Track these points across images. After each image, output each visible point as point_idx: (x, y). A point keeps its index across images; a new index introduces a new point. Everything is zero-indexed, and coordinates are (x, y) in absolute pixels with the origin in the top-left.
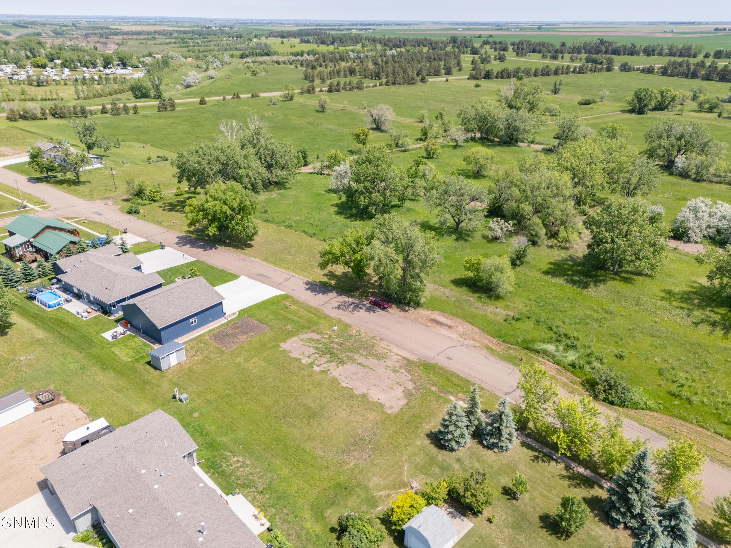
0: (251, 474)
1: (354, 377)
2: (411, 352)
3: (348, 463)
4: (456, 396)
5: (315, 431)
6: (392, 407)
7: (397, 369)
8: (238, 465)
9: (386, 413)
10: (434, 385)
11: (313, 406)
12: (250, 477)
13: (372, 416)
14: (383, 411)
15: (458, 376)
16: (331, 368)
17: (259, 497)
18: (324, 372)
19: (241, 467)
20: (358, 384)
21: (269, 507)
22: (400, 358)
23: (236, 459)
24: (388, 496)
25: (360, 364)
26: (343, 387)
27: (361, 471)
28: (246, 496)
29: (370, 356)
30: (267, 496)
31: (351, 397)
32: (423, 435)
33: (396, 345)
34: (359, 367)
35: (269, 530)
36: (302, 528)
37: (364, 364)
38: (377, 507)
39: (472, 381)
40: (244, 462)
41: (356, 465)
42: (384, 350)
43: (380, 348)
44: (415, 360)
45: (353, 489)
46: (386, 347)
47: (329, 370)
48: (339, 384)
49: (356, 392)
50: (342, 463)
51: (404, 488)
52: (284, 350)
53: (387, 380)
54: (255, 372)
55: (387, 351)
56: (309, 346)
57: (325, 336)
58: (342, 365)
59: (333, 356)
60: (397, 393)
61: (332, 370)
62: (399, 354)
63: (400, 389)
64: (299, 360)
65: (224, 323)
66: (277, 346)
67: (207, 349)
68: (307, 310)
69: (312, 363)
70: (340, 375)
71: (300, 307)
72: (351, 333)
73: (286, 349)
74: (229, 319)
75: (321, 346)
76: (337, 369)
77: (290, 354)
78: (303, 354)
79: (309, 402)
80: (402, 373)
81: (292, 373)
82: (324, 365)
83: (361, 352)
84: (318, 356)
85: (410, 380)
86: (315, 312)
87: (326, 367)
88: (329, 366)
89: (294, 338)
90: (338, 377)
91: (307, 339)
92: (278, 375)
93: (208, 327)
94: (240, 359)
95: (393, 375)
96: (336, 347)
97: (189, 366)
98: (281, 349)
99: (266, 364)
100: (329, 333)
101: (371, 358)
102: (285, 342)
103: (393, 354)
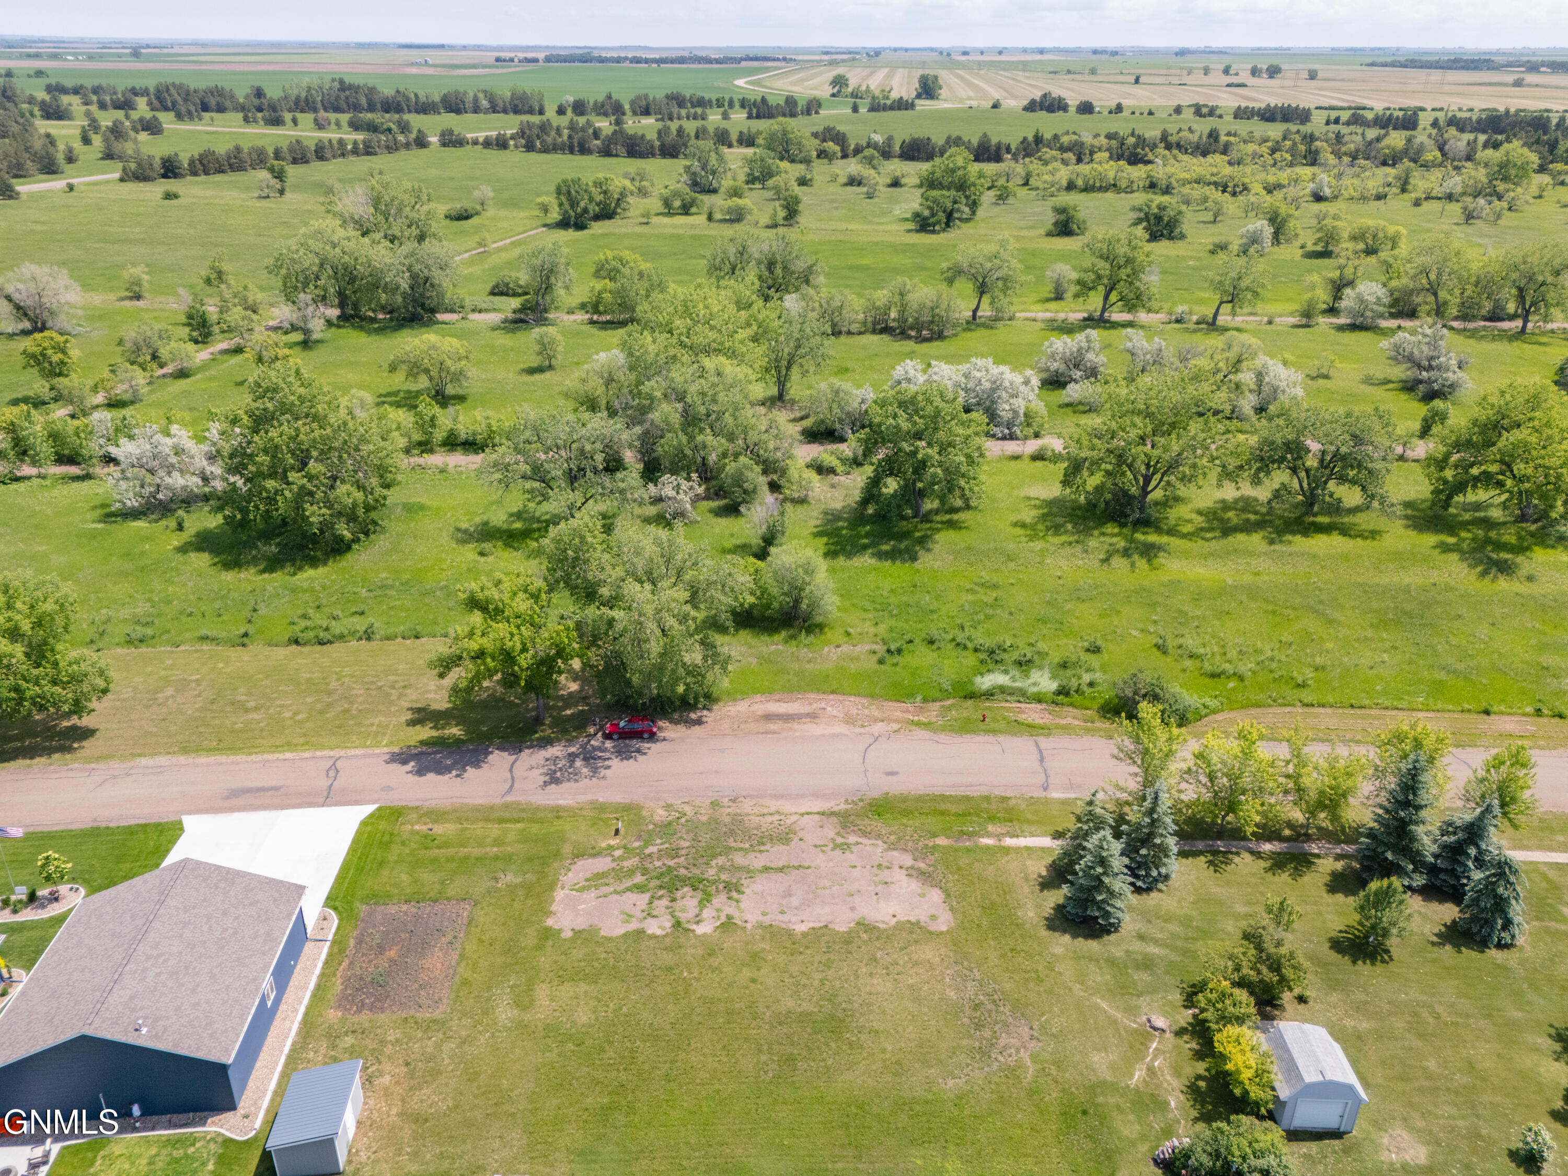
1: (795, 901)
2: (816, 795)
3: (1020, 1065)
4: (988, 835)
5: (884, 1051)
6: (934, 917)
7: (840, 840)
9: (942, 933)
10: (934, 836)
11: (806, 1007)
13: (928, 952)
14: (931, 933)
15: (944, 798)
16: (729, 910)
18: (728, 925)
20: (821, 910)
22: (817, 817)
24: (1151, 1070)
25: (766, 869)
26: (804, 935)
27: (1058, 1064)
29: (762, 843)
31: (847, 943)
32: (1044, 933)
33: (776, 797)
34: (775, 876)
37: (774, 865)
38: (1168, 1104)
41: (1034, 1058)
42: (769, 819)
43: (754, 818)
44: (843, 807)
45: (1097, 1106)
46: (765, 811)
47: (729, 917)
48: (790, 933)
49: (841, 928)
50: (1012, 1072)
51: (1152, 1041)
52: (577, 933)
53: (856, 872)
54: (583, 1017)
55: (777, 817)
56: (616, 892)
57: (618, 853)
58: (739, 892)
59: (695, 884)
60: (906, 885)
61: (736, 914)
62: (803, 810)
63: (899, 876)
64: (640, 933)
65: (330, 955)
66: (548, 934)
67: (383, 1042)
68: (487, 820)
69: (677, 924)
70: (764, 914)
71: (459, 820)
72: (657, 818)
73: (577, 928)
74: (330, 937)
75: (639, 879)
76: (742, 905)
77: (602, 933)
78: (631, 916)
79: (790, 1004)
80: (858, 843)
81: (669, 969)
82: (707, 913)
83: (733, 844)
84: (665, 902)
85: (889, 849)
86: (516, 815)
87: (715, 914)
88: (718, 910)
89: (559, 894)
90: (767, 920)
91: (587, 880)
92: (646, 992)
93: (304, 987)
94: (505, 1013)
95: (851, 857)
96: (671, 863)
97: (394, 1111)
98: (568, 934)
99: (583, 987)
100: (614, 842)
101: (768, 847)
102: (550, 914)
103: (794, 818)
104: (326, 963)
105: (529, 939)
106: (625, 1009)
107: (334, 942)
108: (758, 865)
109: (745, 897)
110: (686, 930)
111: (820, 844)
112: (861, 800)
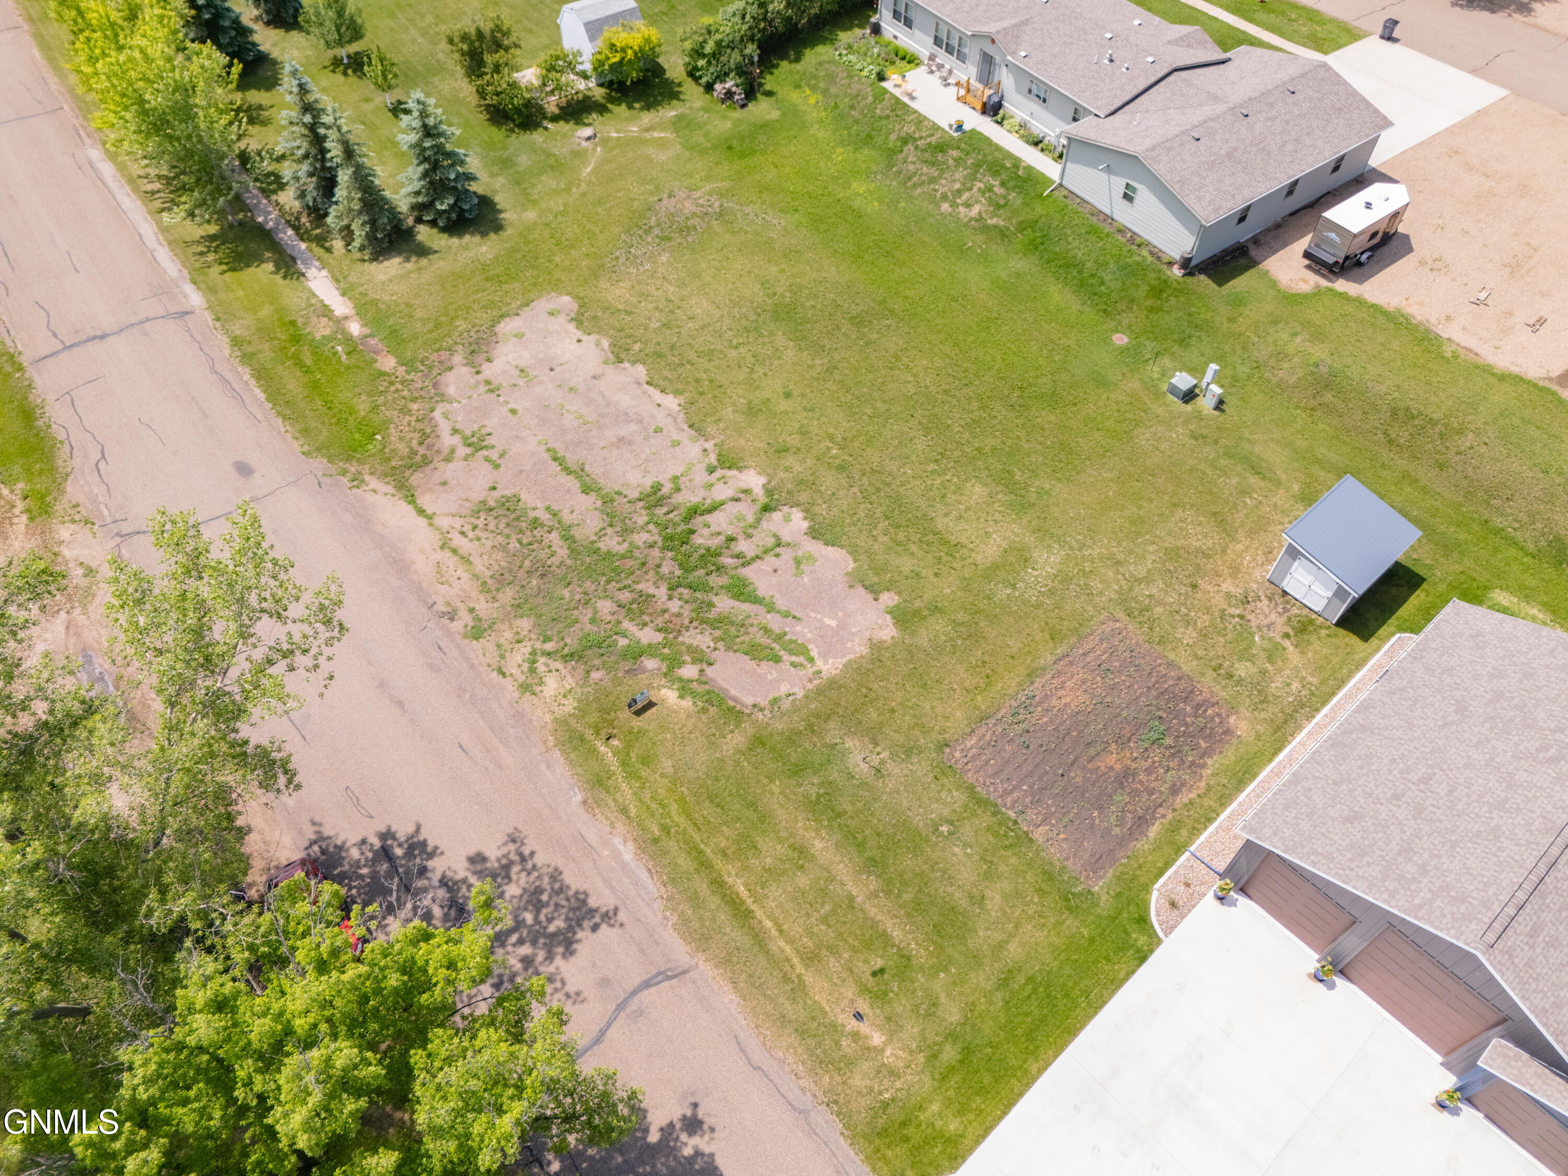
0: (933, 180)
1: (627, 430)
3: (713, 193)
4: (341, 330)
6: (552, 313)
7: (462, 451)
8: (966, 196)
9: (576, 298)
10: (381, 374)
11: (781, 340)
12: (934, 172)
13: (618, 293)
15: (275, 395)
16: (701, 476)
17: (909, 129)
18: (727, 462)
19: (959, 192)
20: (625, 401)
21: (888, 117)
22: (424, 501)
23: (976, 209)
24: (649, 130)
25: (589, 488)
26: (677, 393)
28: (936, 128)
29: (536, 523)
30: (893, 137)
31: (659, 355)
33: (401, 566)
34: (595, 470)
35: (883, 79)
36: (825, 92)
37: (575, 486)
39: (246, 373)
40: (954, 205)
42: (467, 546)
43: (479, 565)
44: (373, 483)
47: (711, 470)
48: (687, 407)
49: (640, 371)
50: (725, 193)
52: (874, 591)
53: (523, 404)
54: (977, 492)
55: (457, 540)
56: (771, 608)
57: (689, 671)
58: (657, 487)
60: (511, 358)
61: (700, 467)
62: (422, 521)
63: (496, 371)
64: (815, 533)
65: (1195, 832)
66: (907, 618)
67: (1204, 635)
68: (759, 940)
69: (768, 509)
70: (676, 443)
71: (798, 990)
72: (569, 682)
73: (870, 597)
74: (1187, 854)
75: (724, 604)
76: (678, 471)
77: (851, 565)
78: (798, 562)
79: (790, 354)
80: (455, 431)
81: (842, 468)
82: (723, 493)
83: (562, 552)
84: (743, 546)
85: (444, 399)
86: (714, 901)
87: (720, 486)
88: (710, 486)
89: (830, 667)
90: (685, 435)
91: (777, 660)
92: (892, 466)
94: (1047, 562)
95: (493, 423)
96: (662, 592)
97: (1239, 547)
98: (889, 599)
99: (941, 523)
100: (669, 696)
101: (540, 514)
102: (876, 646)
103: (444, 521)
105: (939, 627)
106: (932, 467)
107: (1179, 850)
108: (589, 502)
109: (663, 478)
110: (769, 492)
111: (487, 467)
112: (344, 472)
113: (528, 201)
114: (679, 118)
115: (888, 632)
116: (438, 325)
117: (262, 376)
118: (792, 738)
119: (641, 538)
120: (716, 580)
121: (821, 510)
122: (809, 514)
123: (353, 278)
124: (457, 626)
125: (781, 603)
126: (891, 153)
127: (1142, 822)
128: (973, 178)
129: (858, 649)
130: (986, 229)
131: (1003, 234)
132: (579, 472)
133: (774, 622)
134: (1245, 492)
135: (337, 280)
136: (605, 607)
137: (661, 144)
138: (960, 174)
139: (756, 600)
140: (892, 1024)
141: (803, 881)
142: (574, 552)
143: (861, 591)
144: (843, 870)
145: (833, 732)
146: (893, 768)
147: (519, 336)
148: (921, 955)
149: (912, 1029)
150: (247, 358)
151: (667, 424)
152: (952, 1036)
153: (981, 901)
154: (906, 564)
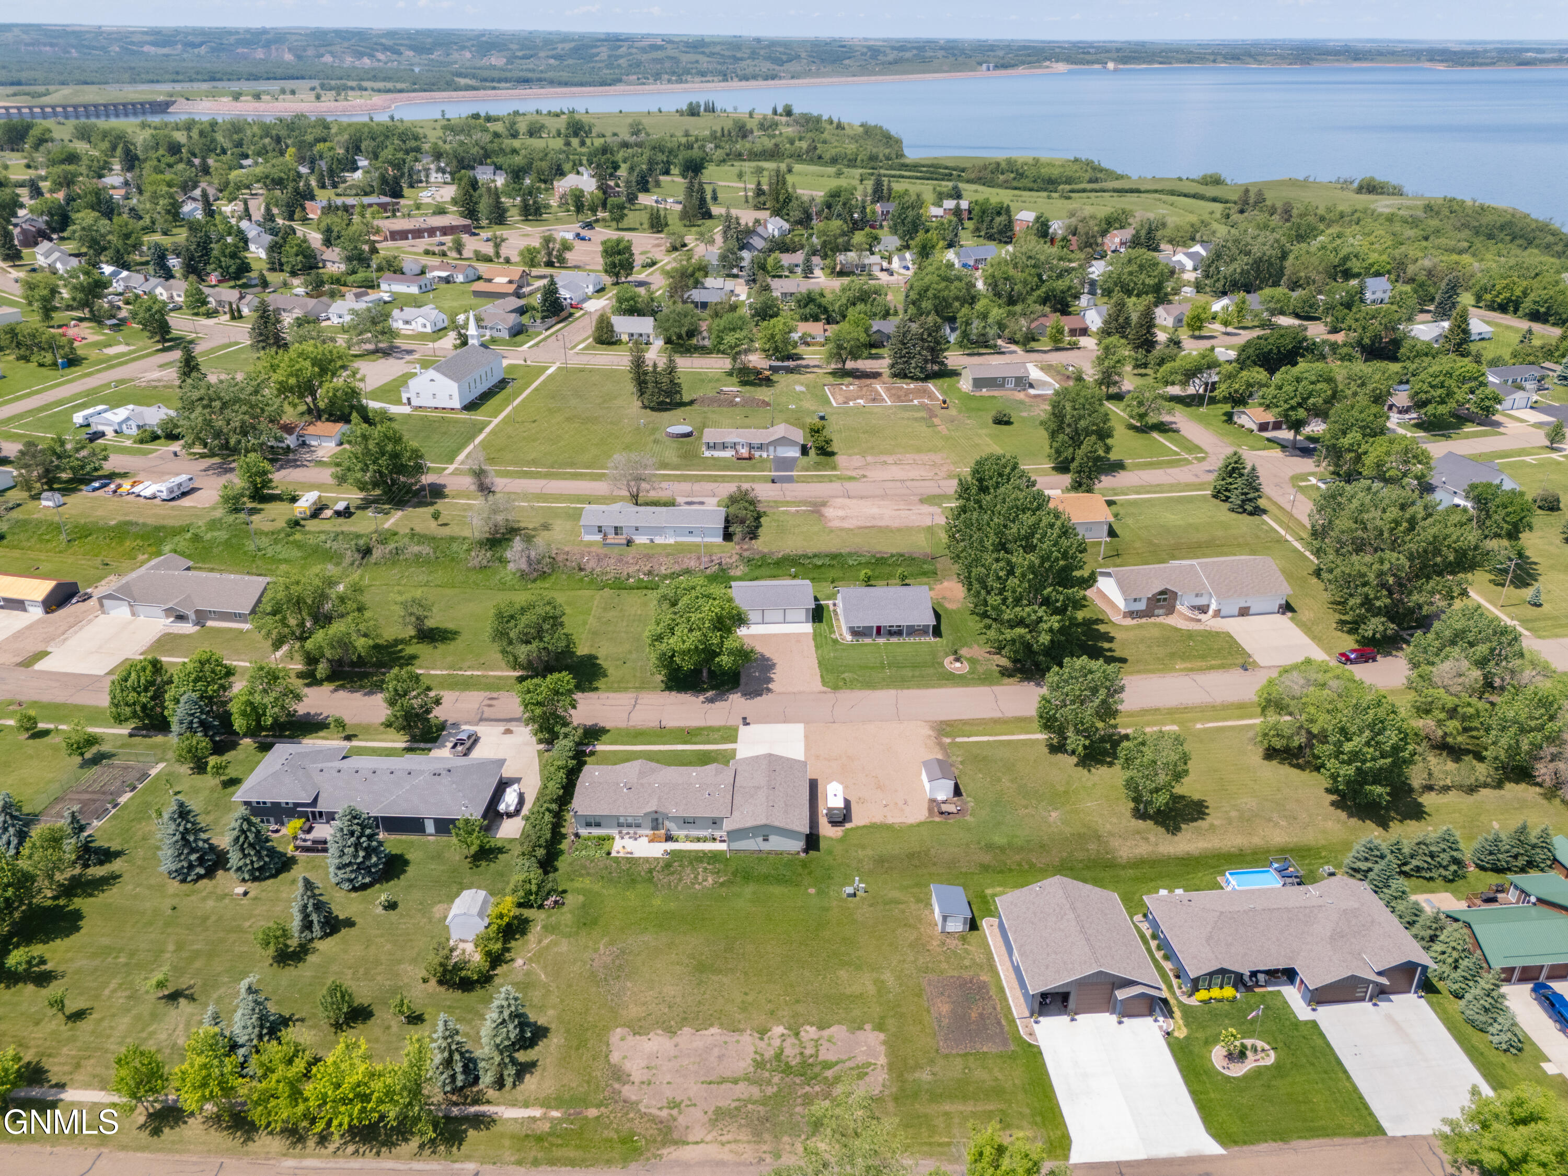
0: (680, 880)
1: (716, 1051)
2: (686, 1165)
3: (607, 946)
4: (552, 1119)
6: (622, 1039)
7: (675, 1112)
8: (700, 877)
10: (598, 1118)
11: (715, 978)
12: (676, 876)
13: (634, 1011)
16: (762, 1045)
17: (646, 866)
18: (763, 1032)
20: (699, 1044)
22: (691, 1138)
23: (710, 880)
24: (540, 942)
25: (735, 1081)
26: (712, 1025)
27: (586, 946)
28: (656, 859)
29: (737, 1108)
30: (643, 873)
31: (685, 1019)
32: (553, 1026)
33: (721, 1164)
34: (728, 1074)
35: (609, 853)
36: (588, 874)
37: (730, 1085)
40: (699, 884)
41: (597, 950)
42: (729, 1137)
43: (743, 1138)
44: (665, 1151)
45: (578, 927)
46: (733, 1146)
47: (762, 1039)
48: (721, 1025)
49: (687, 1030)
50: (612, 943)
52: (860, 1028)
53: (668, 1078)
54: (842, 974)
55: (724, 1139)
56: (843, 1062)
58: (755, 1061)
59: (787, 1070)
60: (635, 1068)
61: (757, 1041)
62: (702, 1145)
63: (637, 1076)
64: (821, 1028)
65: (1011, 1012)
66: (880, 1027)
67: (947, 962)
69: (797, 1034)
70: (738, 1042)
73: (862, 1031)
74: (1017, 1020)
75: (829, 1073)
76: (752, 1049)
77: (844, 1027)
78: (829, 1041)
79: (725, 980)
80: (660, 1109)
81: (798, 1001)
82: (777, 1042)
83: (761, 1108)
84: (808, 1052)
85: (637, 1103)
87: (772, 1041)
88: (770, 1044)
89: (882, 1060)
90: (736, 1036)
91: (867, 1073)
92: (810, 987)
93: (1011, 989)
94: (888, 977)
95: (669, 1093)
96: (807, 1089)
98: (868, 1027)
99: (848, 991)
101: (734, 1105)
102: (884, 1043)
103: (709, 1138)
104: (1010, 1008)
105: (891, 1023)
106: (820, 977)
107: (1014, 1021)
108: (742, 1086)
109: (752, 1055)
110: (789, 1029)
111: (692, 1109)
112: (648, 1159)
113: (542, 1009)
114: (545, 927)
115: (882, 1036)
116: (588, 1082)
117: (552, 1162)
118: (902, 1089)
119: (776, 1080)
120: (817, 1069)
121: (811, 1019)
122: (812, 1024)
123: (520, 1098)
124: (768, 1160)
125: (844, 1057)
126: (650, 880)
127: (999, 1023)
128: (694, 869)
129: (882, 1049)
130: (722, 884)
131: (730, 883)
132: (723, 1080)
133: (849, 1064)
134: (903, 912)
135: (514, 1105)
136: (798, 1109)
137: (555, 943)
138: (688, 870)
139: (837, 1063)
140: (1019, 1128)
141: (956, 1120)
142: (764, 1105)
143: (859, 1033)
144: (961, 1108)
145: (910, 1077)
146: (936, 1069)
147: (625, 1057)
148: (1002, 1106)
149: (1025, 1123)
150: (536, 1163)
151: (728, 1039)
152: (1033, 1116)
153: (996, 1079)
154: (857, 1012)
